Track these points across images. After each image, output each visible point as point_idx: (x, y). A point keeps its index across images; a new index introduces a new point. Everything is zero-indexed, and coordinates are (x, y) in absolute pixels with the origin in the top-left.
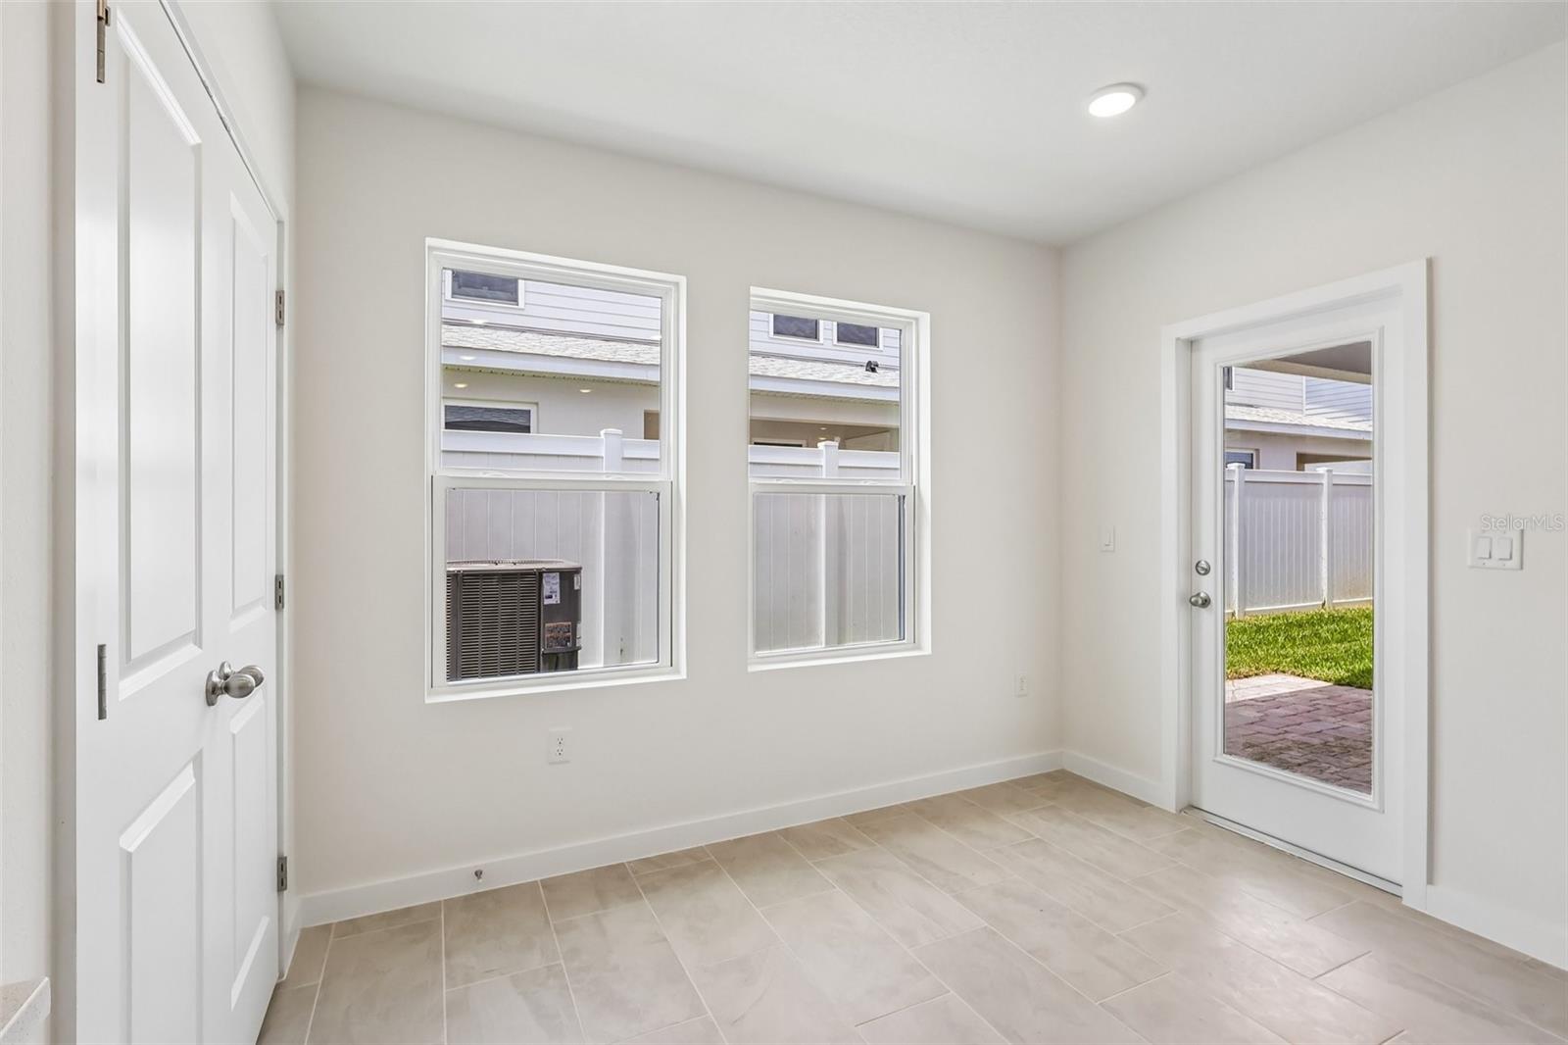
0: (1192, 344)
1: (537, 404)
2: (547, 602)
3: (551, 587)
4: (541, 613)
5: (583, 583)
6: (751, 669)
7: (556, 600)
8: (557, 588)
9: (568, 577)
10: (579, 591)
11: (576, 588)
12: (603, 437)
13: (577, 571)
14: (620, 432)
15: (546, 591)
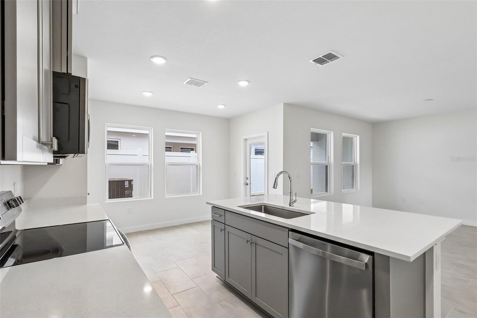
0: (246, 140)
1: (120, 139)
2: (125, 187)
3: (127, 184)
4: (124, 189)
5: (134, 183)
6: (166, 197)
7: (128, 186)
8: (128, 184)
9: (130, 181)
10: (132, 185)
11: (132, 184)
12: (138, 150)
13: (132, 180)
14: (142, 149)
15: (126, 184)
